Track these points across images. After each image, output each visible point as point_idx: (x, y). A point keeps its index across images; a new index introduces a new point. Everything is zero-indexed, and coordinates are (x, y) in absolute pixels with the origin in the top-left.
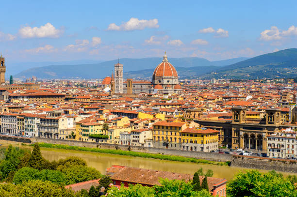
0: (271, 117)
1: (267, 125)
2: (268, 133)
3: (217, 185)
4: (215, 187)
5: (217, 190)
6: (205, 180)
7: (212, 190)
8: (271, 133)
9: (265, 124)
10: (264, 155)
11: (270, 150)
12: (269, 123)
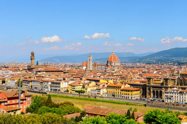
0: (166, 82)
1: (164, 86)
2: (165, 90)
3: (139, 116)
4: (138, 117)
5: (139, 118)
6: (133, 114)
7: (137, 119)
8: (166, 90)
9: (163, 85)
10: (163, 101)
11: (166, 99)
12: (165, 85)
